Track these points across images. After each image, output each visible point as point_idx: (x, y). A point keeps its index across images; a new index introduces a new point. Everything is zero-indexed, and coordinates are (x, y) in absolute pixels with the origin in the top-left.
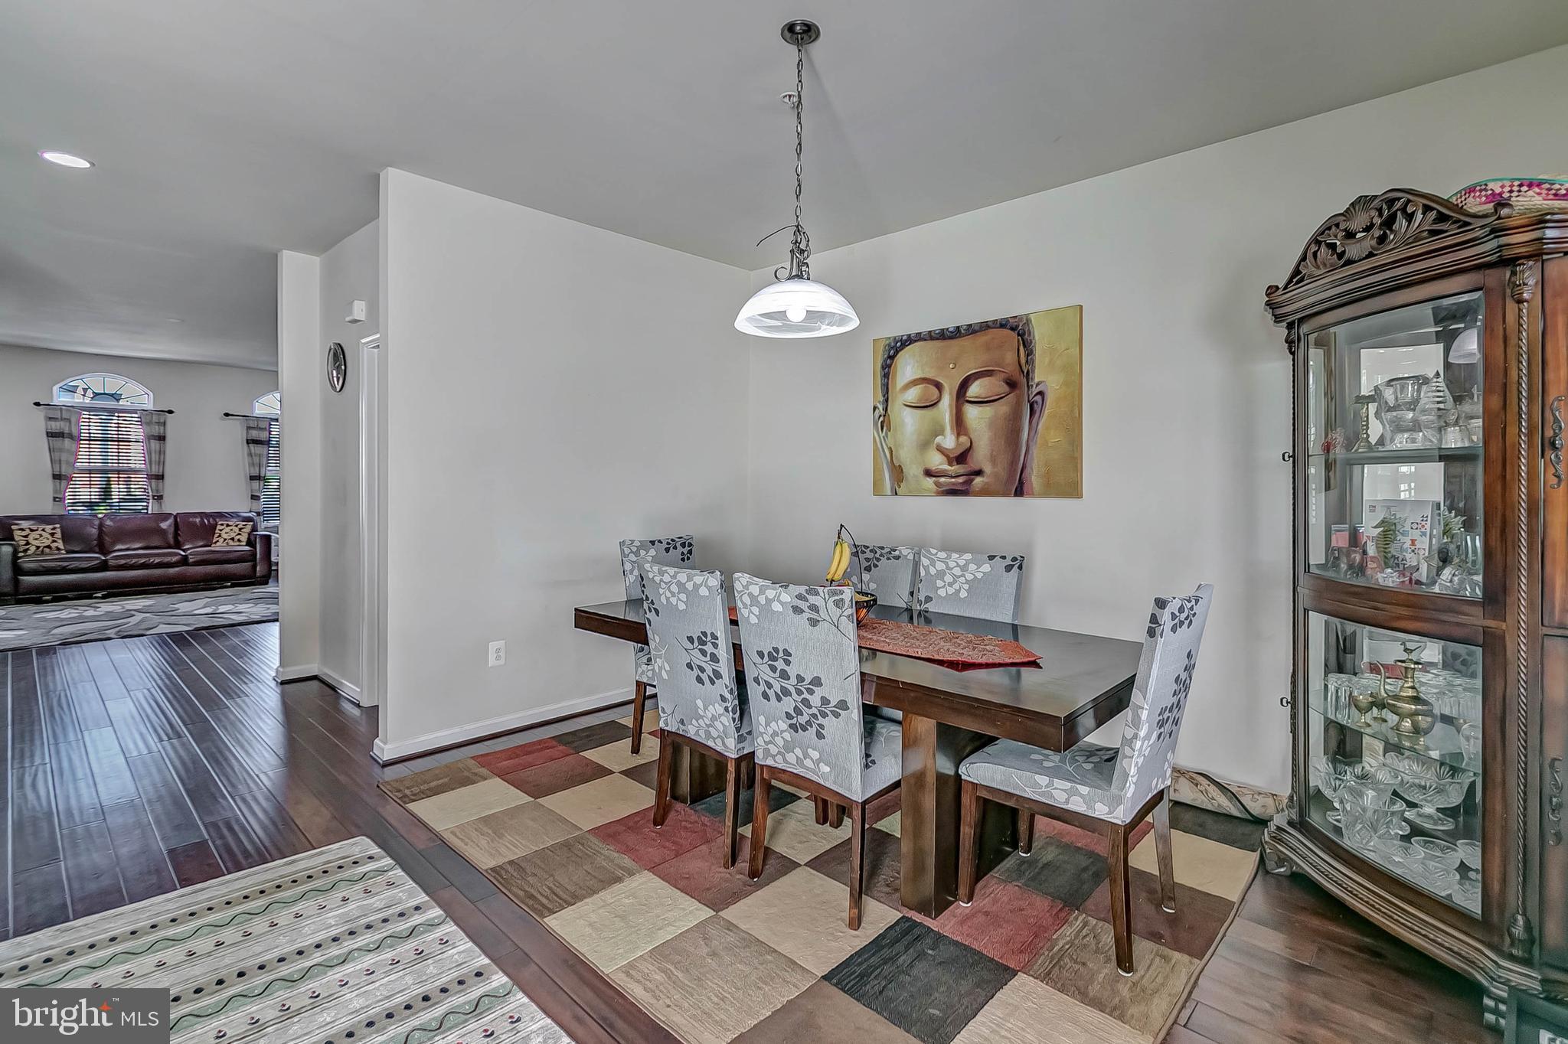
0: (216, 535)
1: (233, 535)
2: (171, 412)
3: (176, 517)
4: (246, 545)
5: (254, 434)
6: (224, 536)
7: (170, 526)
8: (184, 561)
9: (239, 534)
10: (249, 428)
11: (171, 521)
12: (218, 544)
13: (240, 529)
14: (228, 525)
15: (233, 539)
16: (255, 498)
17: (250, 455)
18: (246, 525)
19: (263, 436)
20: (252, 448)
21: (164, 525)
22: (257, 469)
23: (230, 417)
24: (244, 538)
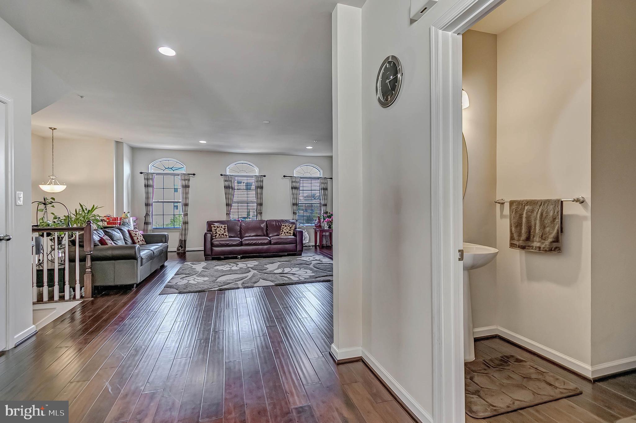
0: (281, 231)
1: (288, 231)
2: (265, 176)
3: (266, 221)
4: (293, 236)
5: (294, 184)
6: (284, 231)
7: (264, 226)
8: (270, 243)
9: (290, 230)
10: (292, 182)
11: (265, 223)
12: (282, 235)
13: (290, 228)
14: (286, 226)
15: (288, 232)
16: (294, 213)
17: (293, 194)
18: (293, 226)
19: (297, 185)
20: (293, 191)
21: (262, 225)
22: (295, 200)
23: (286, 177)
24: (292, 232)
